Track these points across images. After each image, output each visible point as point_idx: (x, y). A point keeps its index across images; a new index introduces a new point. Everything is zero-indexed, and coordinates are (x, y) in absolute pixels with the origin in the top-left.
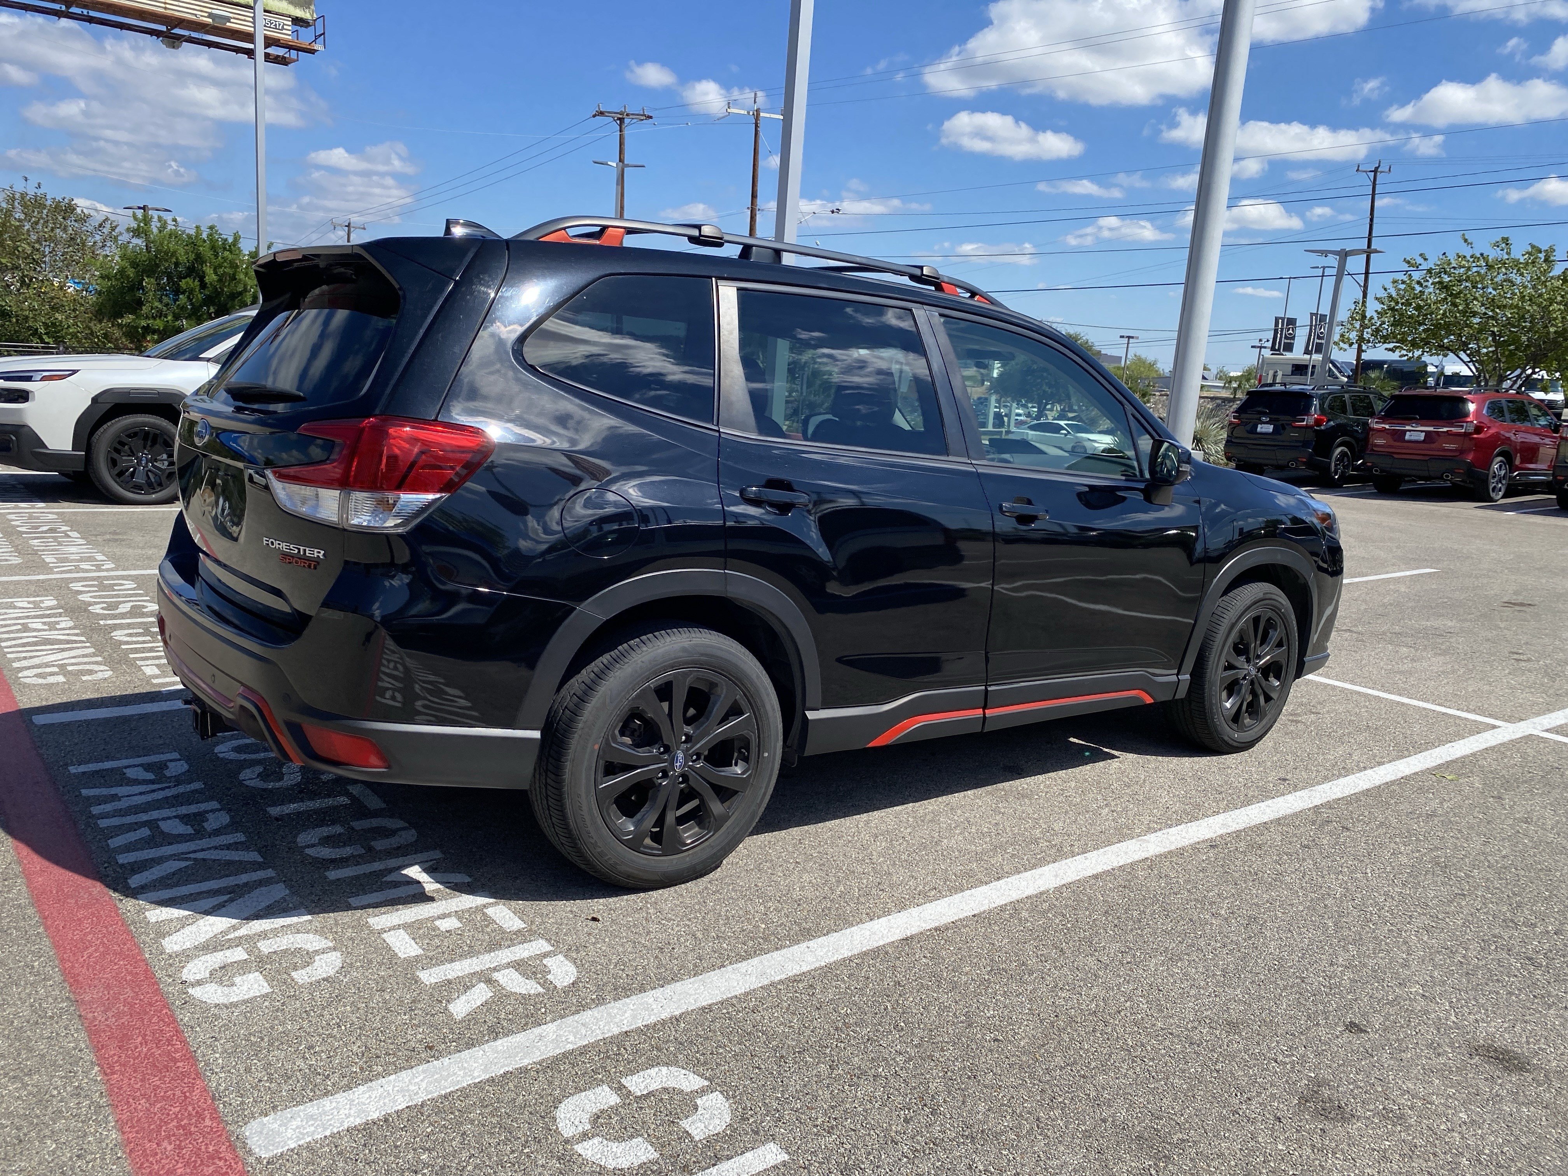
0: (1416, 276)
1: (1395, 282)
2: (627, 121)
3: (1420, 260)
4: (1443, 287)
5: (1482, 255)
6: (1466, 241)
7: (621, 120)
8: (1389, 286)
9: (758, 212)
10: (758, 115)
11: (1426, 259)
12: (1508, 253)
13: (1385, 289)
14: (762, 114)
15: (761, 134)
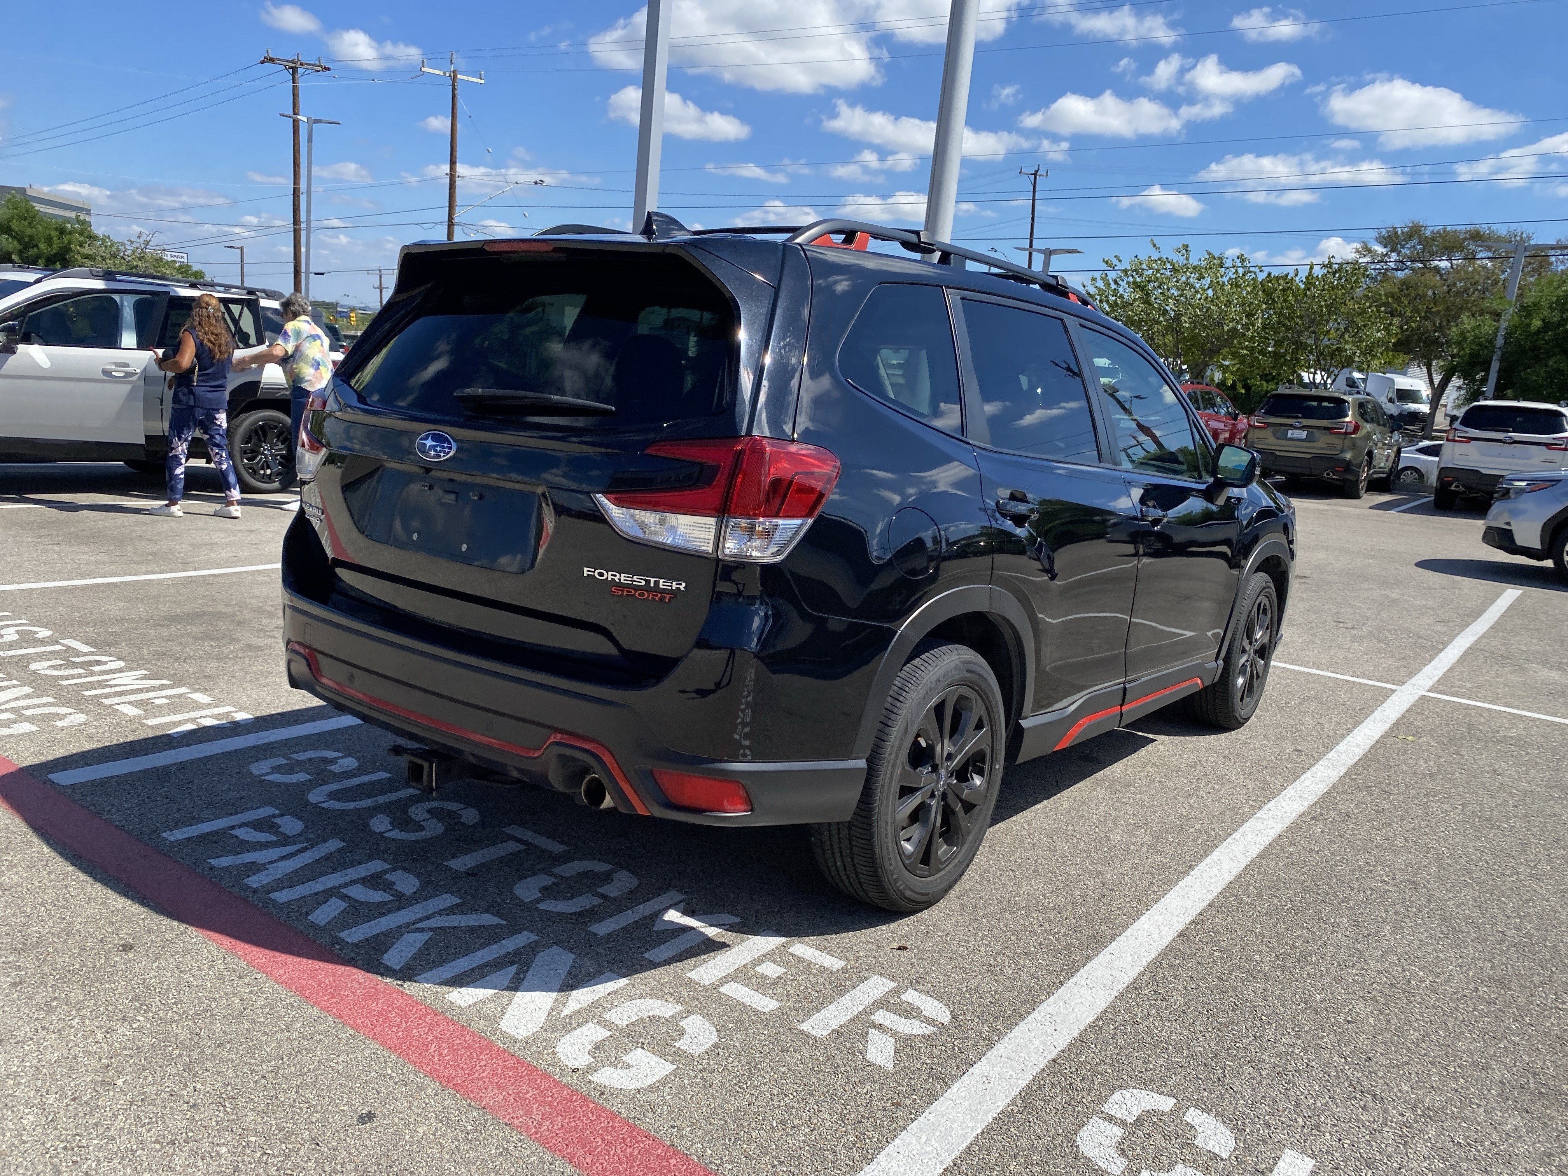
0: (1112, 275)
1: (1094, 279)
2: (300, 71)
3: (1115, 262)
4: (1137, 286)
5: (1167, 259)
6: (1155, 246)
7: (294, 70)
8: (1088, 283)
9: (457, 179)
10: (455, 77)
11: (1120, 261)
12: (1187, 259)
13: (1084, 286)
14: (459, 76)
15: (459, 98)
